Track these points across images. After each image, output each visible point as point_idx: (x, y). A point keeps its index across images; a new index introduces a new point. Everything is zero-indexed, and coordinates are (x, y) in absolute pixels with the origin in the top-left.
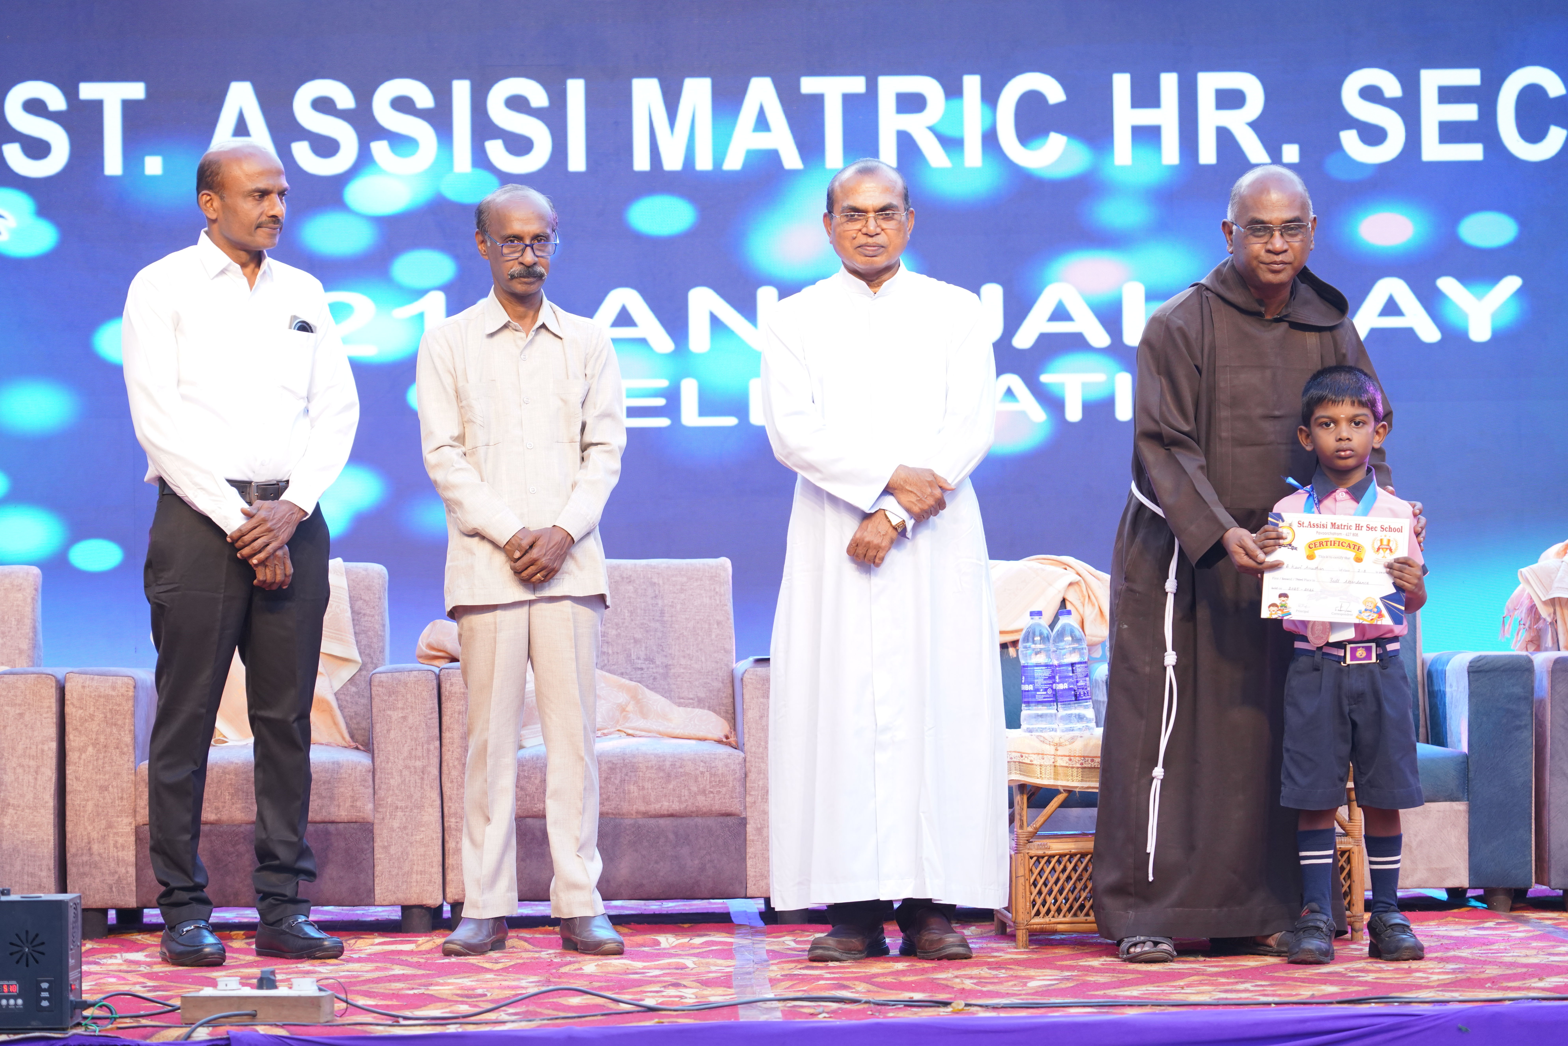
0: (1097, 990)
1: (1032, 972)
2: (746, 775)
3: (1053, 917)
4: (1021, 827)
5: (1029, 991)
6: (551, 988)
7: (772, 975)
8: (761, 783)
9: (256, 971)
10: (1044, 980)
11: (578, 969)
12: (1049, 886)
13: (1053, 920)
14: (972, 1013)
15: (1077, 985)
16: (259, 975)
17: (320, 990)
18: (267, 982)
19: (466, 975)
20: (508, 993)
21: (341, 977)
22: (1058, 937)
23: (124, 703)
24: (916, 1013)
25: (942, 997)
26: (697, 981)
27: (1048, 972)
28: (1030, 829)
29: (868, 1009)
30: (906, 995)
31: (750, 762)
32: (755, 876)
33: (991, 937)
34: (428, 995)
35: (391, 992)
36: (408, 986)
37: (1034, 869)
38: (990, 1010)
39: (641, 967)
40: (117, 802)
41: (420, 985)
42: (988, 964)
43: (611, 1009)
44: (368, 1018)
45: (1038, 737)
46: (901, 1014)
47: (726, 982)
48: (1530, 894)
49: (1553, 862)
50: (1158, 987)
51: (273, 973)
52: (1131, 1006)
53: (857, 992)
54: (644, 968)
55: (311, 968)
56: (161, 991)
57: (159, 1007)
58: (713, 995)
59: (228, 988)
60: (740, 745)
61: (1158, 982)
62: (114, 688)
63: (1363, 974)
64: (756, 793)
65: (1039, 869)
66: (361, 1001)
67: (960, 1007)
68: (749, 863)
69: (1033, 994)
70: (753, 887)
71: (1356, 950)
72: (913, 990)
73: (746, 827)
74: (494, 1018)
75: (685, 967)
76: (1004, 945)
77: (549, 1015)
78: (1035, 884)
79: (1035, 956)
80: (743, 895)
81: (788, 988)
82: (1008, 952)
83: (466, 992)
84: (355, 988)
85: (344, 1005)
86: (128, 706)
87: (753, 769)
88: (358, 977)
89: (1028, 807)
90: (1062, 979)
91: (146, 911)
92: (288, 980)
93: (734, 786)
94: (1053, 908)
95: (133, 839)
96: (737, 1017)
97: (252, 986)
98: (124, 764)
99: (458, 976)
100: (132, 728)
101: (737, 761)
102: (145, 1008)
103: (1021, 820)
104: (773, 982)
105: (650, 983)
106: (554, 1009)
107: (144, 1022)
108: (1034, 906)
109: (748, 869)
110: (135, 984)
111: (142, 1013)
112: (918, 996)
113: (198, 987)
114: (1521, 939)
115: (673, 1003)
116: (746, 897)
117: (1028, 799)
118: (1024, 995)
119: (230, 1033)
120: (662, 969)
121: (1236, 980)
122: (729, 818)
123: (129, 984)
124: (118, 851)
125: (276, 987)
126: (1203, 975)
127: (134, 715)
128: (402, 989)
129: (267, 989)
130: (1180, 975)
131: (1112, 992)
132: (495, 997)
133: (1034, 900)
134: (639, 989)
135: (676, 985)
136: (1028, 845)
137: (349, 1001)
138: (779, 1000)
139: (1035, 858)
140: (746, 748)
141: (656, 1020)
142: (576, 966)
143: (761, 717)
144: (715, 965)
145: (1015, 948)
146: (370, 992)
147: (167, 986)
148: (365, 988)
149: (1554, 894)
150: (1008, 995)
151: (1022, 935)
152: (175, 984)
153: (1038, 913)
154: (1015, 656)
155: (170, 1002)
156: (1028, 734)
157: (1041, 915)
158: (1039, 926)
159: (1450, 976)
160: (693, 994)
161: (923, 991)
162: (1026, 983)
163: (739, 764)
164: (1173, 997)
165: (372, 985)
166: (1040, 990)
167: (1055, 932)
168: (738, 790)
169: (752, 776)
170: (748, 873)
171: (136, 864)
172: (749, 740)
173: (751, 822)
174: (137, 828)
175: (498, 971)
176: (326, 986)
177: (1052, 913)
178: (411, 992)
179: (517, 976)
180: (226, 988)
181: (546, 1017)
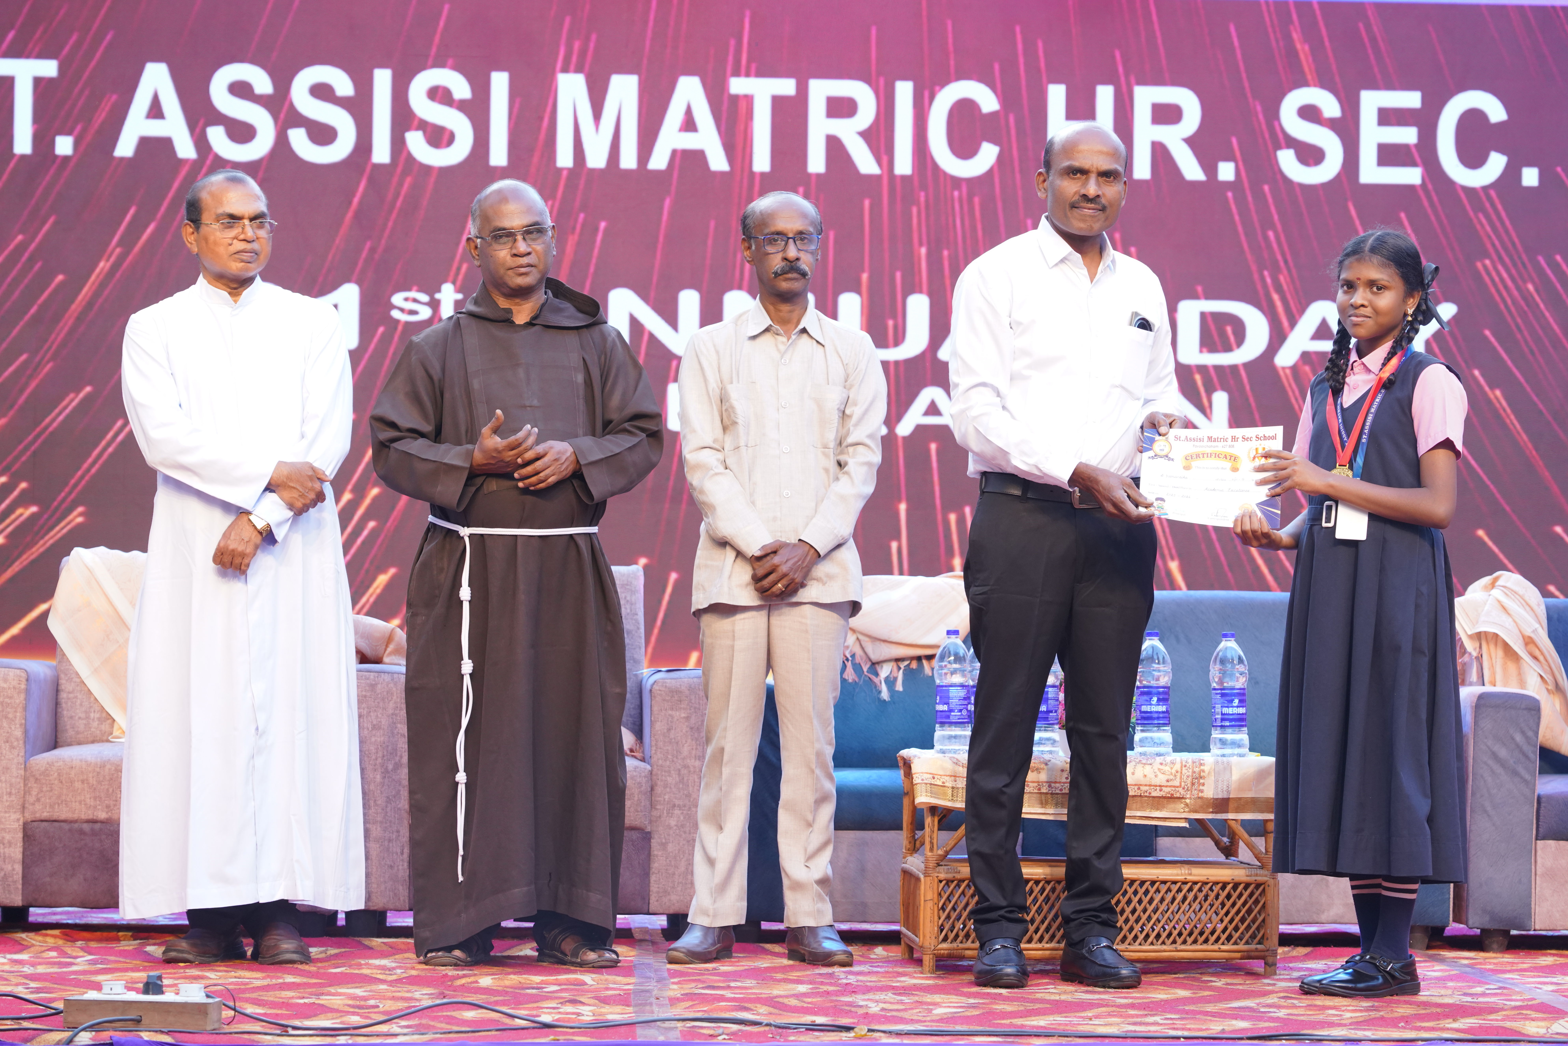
0: (1003, 1019)
1: (937, 998)
2: (652, 789)
3: (961, 942)
4: (931, 850)
5: (934, 1018)
6: (445, 1001)
7: (671, 994)
8: (667, 797)
9: (142, 975)
10: (949, 1007)
11: (474, 982)
12: (958, 911)
13: (961, 946)
14: (875, 1039)
15: (983, 1014)
16: (145, 980)
17: (208, 996)
18: (153, 987)
19: (357, 985)
20: (401, 1005)
21: (230, 984)
22: (965, 963)
23: (16, 695)
24: (817, 1038)
25: (844, 1021)
26: (596, 998)
27: (954, 998)
28: (940, 852)
29: (769, 1032)
30: (808, 1019)
31: (657, 775)
32: (658, 892)
33: (897, 961)
34: (319, 1005)
35: (281, 1000)
36: (298, 994)
37: (942, 893)
38: (894, 1036)
39: (538, 981)
40: (5, 797)
41: (311, 994)
42: (893, 988)
43: (506, 1024)
44: (257, 1027)
45: (951, 758)
46: (802, 1038)
47: (624, 1000)
48: (1448, 932)
49: (1471, 900)
50: (1066, 1017)
51: (160, 978)
52: (1037, 1036)
53: (758, 1014)
54: (542, 982)
55: (200, 973)
56: (46, 993)
57: (40, 1010)
58: (611, 1013)
59: (113, 992)
60: (647, 758)
61: (1066, 1012)
62: (5, 680)
63: (1275, 1010)
64: (662, 807)
65: (948, 893)
66: (250, 1009)
67: (863, 1033)
68: (653, 878)
69: (938, 1021)
70: (656, 903)
71: (1269, 985)
72: (816, 1014)
73: (650, 841)
74: (386, 1030)
75: (585, 984)
76: (910, 970)
77: (442, 1029)
78: (943, 909)
79: (941, 982)
80: (646, 911)
81: (687, 1008)
82: (914, 978)
83: (358, 1003)
84: (243, 996)
85: (232, 1013)
86: (20, 699)
87: (659, 783)
88: (247, 984)
89: (939, 829)
90: (968, 1007)
91: (31, 909)
92: (175, 985)
93: (639, 800)
94: (962, 934)
95: (20, 835)
96: (634, 1037)
97: (138, 991)
98: (13, 759)
99: (350, 986)
100: (23, 721)
101: (643, 774)
102: (27, 1010)
103: (932, 843)
104: (673, 1001)
105: (546, 998)
106: (448, 1023)
107: (26, 1024)
108: (942, 931)
109: (652, 885)
110: (17, 985)
111: (23, 1015)
112: (820, 1020)
113: (82, 990)
114: (1437, 979)
115: (569, 1020)
116: (649, 913)
117: (939, 821)
118: (929, 1021)
119: (114, 1039)
120: (559, 985)
121: (1146, 1013)
122: (633, 832)
123: (11, 985)
124: (5, 848)
125: (162, 993)
126: (1112, 1006)
127: (25, 709)
128: (293, 998)
129: (153, 994)
130: (1090, 1005)
131: (1019, 1021)
132: (387, 1008)
133: (942, 925)
134: (535, 1005)
135: (574, 1002)
136: (938, 869)
137: (237, 1009)
138: (679, 1020)
139: (944, 882)
140: (654, 760)
141: (552, 1037)
142: (472, 979)
143: (669, 730)
144: (615, 983)
145: (922, 973)
146: (260, 1000)
147: (50, 988)
148: (254, 995)
149: (1472, 933)
150: (912, 1021)
151: (928, 960)
152: (59, 986)
153: (945, 939)
154: (930, 674)
155: (53, 1005)
156: (941, 755)
157: (949, 940)
158: (946, 952)
159: (1364, 1014)
160: (590, 1011)
161: (826, 1015)
162: (932, 1010)
163: (645, 777)
164: (1081, 1028)
165: (261, 993)
166: (945, 1016)
167: (963, 958)
168: (643, 804)
169: (659, 790)
170: (652, 888)
171: (23, 862)
172: (655, 753)
173: (656, 836)
174: (25, 825)
175: (391, 981)
176: (214, 992)
177: (960, 938)
178: (302, 1001)
179: (410, 987)
180: (110, 992)
181: (439, 1031)
